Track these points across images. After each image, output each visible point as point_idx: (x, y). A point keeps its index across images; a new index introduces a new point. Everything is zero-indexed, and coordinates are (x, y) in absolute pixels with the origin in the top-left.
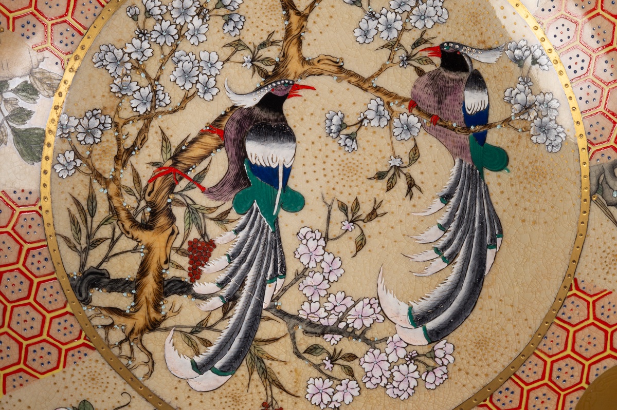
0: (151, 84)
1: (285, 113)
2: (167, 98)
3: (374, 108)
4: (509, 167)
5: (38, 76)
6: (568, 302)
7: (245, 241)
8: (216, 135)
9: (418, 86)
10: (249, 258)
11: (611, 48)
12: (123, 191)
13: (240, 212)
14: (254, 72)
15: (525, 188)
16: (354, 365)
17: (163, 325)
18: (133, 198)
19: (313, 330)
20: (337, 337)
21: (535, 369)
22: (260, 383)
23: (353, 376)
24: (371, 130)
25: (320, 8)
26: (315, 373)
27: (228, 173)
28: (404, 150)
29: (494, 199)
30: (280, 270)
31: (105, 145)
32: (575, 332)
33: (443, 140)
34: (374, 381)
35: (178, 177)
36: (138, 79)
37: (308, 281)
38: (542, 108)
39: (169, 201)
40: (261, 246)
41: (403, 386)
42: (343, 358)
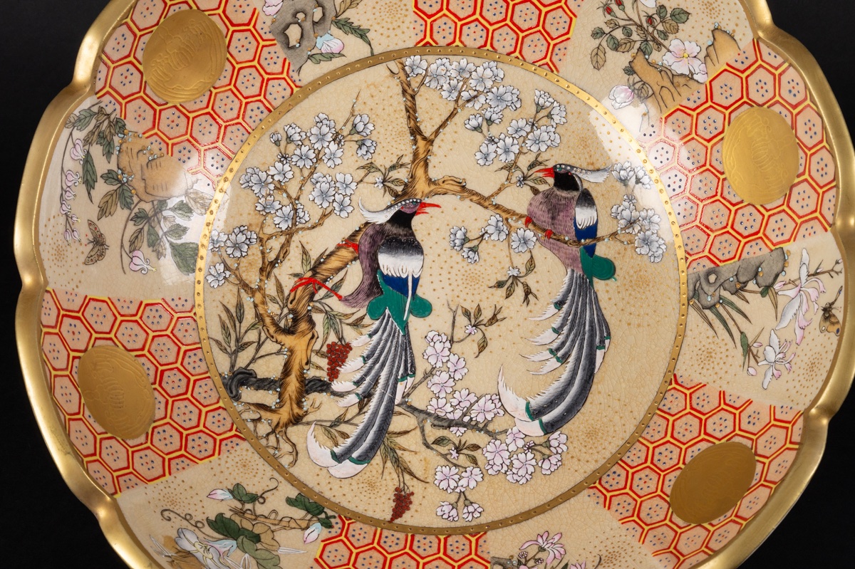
0: (292, 203)
1: (413, 228)
2: (307, 215)
3: (494, 224)
4: (615, 276)
5: (192, 196)
6: (668, 395)
7: (378, 343)
8: (351, 249)
9: (534, 203)
10: (382, 359)
11: (704, 168)
12: (268, 300)
13: (374, 318)
14: (385, 191)
15: (630, 295)
16: (477, 454)
17: (305, 420)
18: (277, 306)
19: (440, 423)
20: (462, 430)
21: (639, 454)
22: (393, 471)
23: (477, 464)
24: (491, 243)
25: (444, 134)
26: (443, 461)
27: (362, 282)
28: (521, 261)
29: (602, 305)
30: (410, 370)
31: (251, 258)
32: (674, 421)
33: (556, 252)
34: (496, 468)
35: (317, 287)
36: (280, 199)
37: (436, 379)
38: (646, 223)
39: (309, 308)
40: (393, 349)
41: (522, 472)
42: (468, 448)
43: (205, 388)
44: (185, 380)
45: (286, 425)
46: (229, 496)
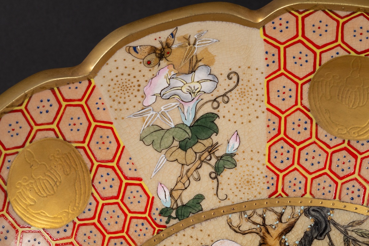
43: (327, 189)
44: (341, 174)
45: (263, 238)
46: (230, 150)
